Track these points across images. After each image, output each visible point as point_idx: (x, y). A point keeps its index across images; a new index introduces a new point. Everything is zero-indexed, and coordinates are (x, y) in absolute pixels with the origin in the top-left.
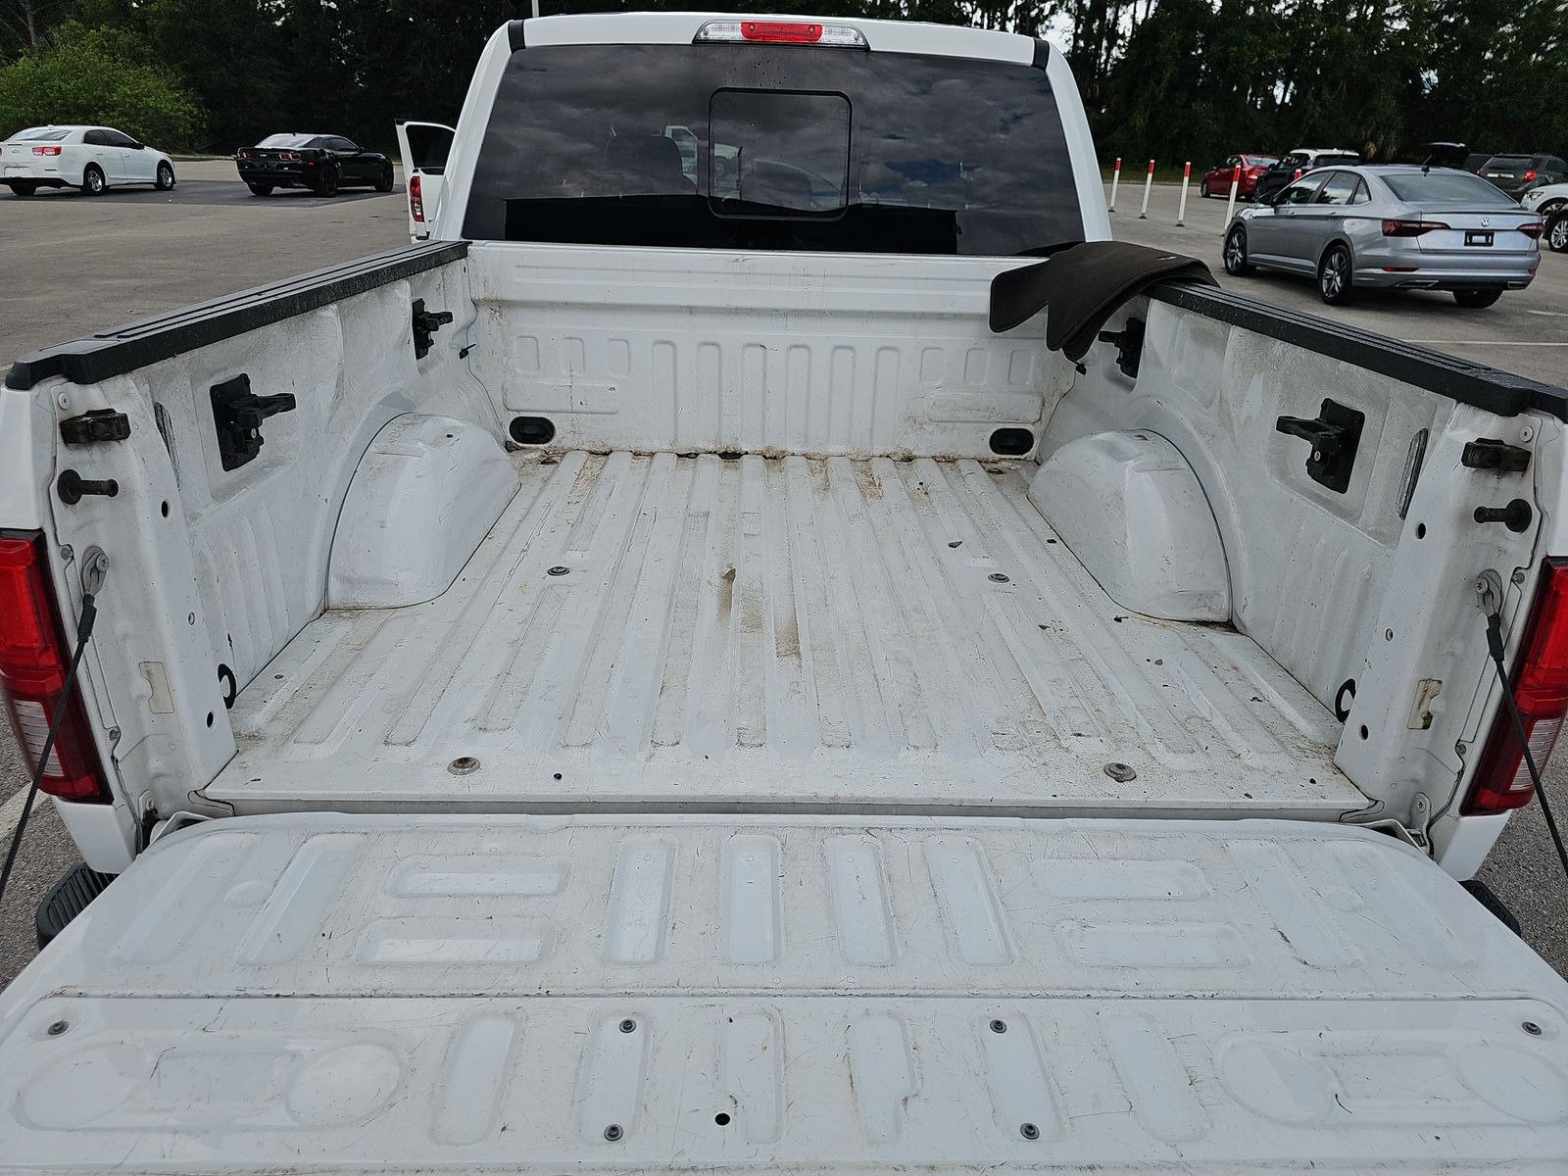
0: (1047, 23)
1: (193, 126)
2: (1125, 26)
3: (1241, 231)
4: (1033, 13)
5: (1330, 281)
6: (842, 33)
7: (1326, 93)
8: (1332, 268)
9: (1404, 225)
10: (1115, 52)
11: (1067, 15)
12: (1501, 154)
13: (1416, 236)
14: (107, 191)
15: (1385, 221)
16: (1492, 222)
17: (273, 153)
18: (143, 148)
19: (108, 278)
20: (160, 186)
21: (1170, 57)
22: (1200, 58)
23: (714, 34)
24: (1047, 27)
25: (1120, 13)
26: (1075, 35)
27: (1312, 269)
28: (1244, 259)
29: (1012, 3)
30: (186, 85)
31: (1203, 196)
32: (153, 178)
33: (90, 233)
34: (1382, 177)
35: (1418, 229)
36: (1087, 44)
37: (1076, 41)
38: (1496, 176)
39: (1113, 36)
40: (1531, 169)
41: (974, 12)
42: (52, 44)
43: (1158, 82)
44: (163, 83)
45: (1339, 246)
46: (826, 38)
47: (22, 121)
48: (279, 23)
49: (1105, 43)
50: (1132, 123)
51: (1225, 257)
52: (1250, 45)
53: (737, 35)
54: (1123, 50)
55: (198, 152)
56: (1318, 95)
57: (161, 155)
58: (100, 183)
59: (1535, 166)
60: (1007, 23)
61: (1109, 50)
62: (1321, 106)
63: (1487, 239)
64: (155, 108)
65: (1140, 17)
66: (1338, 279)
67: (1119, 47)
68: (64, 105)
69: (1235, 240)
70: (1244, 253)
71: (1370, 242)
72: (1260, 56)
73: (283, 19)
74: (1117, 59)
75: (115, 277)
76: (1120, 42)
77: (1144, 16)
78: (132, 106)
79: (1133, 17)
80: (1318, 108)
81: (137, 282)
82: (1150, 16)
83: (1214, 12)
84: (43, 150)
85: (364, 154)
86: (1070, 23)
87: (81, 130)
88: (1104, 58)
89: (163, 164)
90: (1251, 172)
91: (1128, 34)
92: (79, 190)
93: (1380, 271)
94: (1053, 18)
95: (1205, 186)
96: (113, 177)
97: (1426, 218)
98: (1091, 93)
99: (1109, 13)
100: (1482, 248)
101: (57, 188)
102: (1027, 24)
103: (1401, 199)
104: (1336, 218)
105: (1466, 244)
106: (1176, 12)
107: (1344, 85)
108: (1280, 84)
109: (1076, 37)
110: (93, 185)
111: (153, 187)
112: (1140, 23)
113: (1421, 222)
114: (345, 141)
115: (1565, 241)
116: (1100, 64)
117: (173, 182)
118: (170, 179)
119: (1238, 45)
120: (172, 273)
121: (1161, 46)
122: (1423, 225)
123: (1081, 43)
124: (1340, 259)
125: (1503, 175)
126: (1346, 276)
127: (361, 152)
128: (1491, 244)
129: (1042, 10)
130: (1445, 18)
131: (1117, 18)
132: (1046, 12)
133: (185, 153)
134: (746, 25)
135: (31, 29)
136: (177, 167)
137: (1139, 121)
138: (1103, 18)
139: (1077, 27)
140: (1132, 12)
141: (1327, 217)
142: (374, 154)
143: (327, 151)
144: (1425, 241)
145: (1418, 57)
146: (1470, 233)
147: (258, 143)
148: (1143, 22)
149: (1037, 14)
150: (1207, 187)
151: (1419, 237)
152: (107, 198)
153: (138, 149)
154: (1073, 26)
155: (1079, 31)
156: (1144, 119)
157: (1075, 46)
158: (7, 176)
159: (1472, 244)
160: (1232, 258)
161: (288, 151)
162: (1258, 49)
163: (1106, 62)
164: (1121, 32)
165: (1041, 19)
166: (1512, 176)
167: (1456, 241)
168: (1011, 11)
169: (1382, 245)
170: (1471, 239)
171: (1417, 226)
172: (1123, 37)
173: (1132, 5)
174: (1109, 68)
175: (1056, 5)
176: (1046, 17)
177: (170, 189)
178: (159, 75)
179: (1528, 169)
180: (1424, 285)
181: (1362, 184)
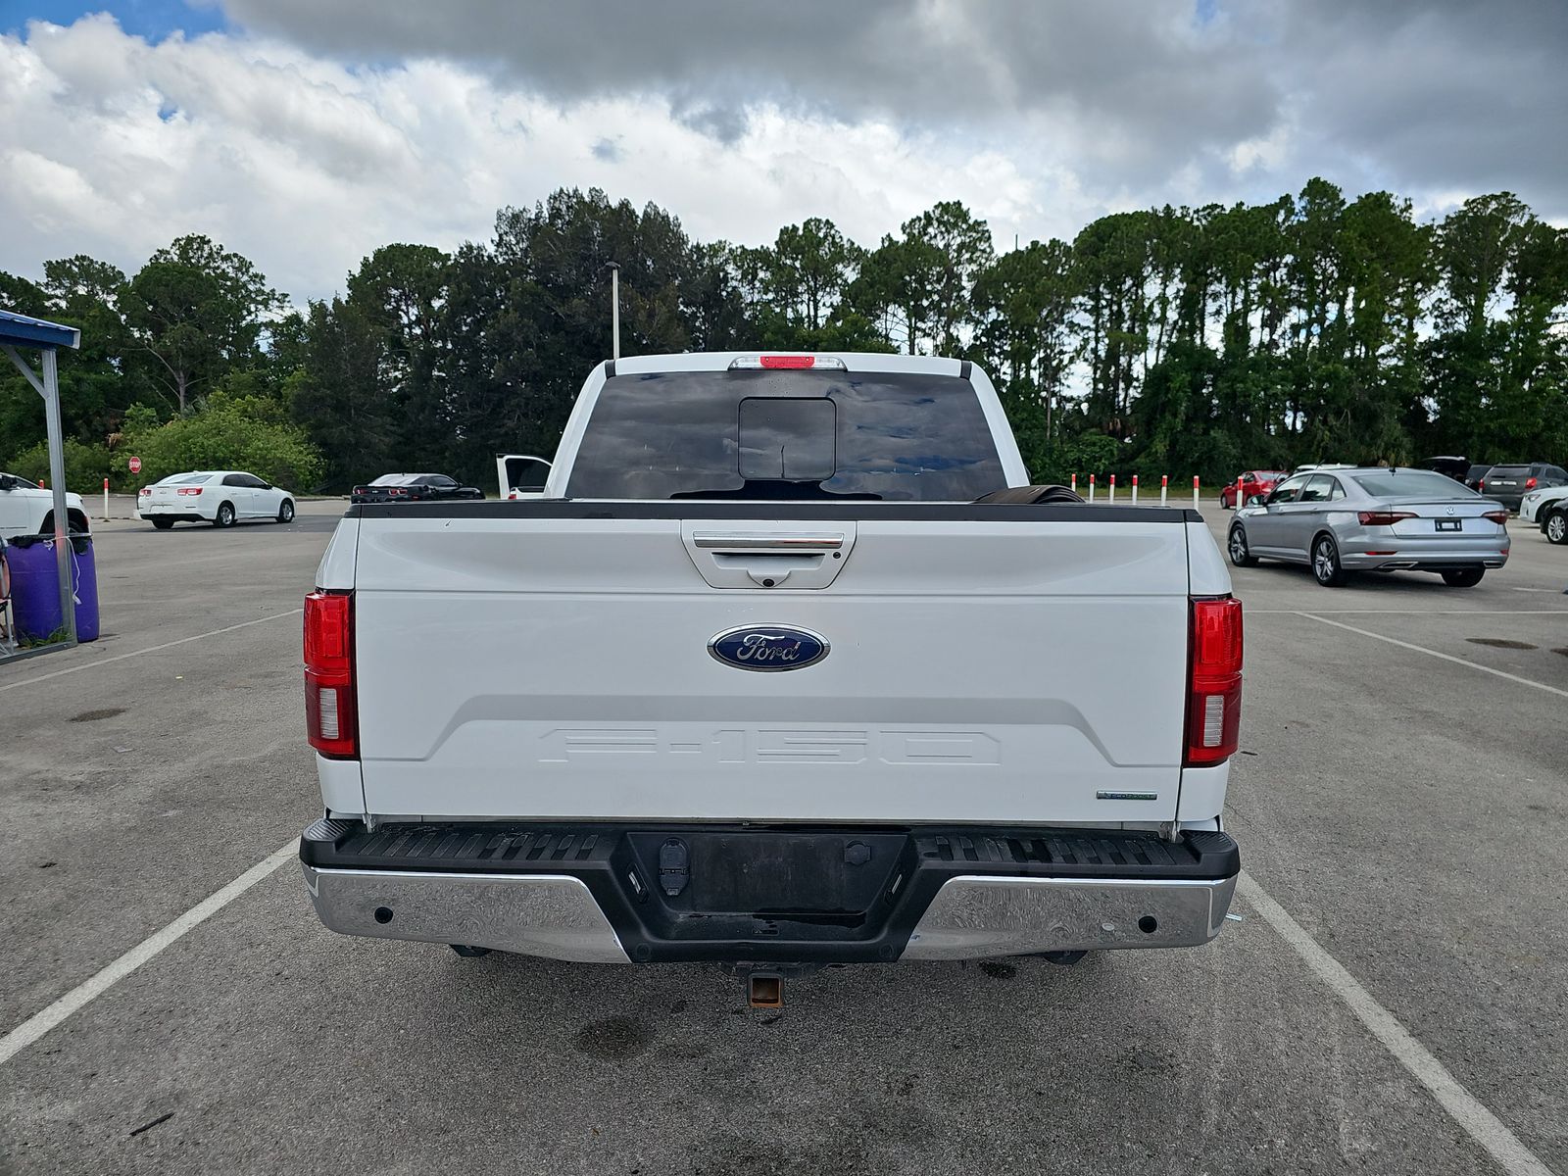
0: (1067, 370)
1: (311, 473)
2: (1138, 370)
3: (1239, 528)
4: (1054, 363)
5: (1322, 565)
6: (829, 361)
7: (1331, 419)
8: (1322, 555)
9: (1377, 516)
10: (1132, 392)
11: (1086, 364)
12: (1500, 465)
13: (1390, 524)
14: (234, 524)
15: (1360, 513)
16: (1457, 511)
17: (384, 490)
18: (270, 488)
19: (241, 585)
20: (281, 519)
21: (1182, 394)
22: (1211, 395)
23: (742, 365)
24: (1068, 374)
25: (1133, 361)
26: (1094, 379)
27: (1306, 557)
28: (1247, 552)
29: (1034, 356)
30: (310, 439)
31: (1224, 508)
32: (277, 513)
33: (221, 554)
34: (1354, 478)
35: (1391, 519)
36: (1106, 386)
37: (1095, 385)
38: (1499, 483)
39: (1129, 380)
40: (1532, 477)
41: (1001, 364)
42: (197, 410)
43: (1175, 415)
44: (289, 439)
45: (1323, 536)
46: (817, 365)
47: (164, 471)
48: (394, 390)
49: (1122, 385)
50: (1154, 450)
51: (1230, 551)
52: (1253, 381)
53: (758, 365)
54: (1139, 390)
55: (312, 494)
56: (1325, 422)
57: (286, 494)
58: (230, 517)
59: (1535, 473)
60: (1032, 371)
61: (1126, 390)
62: (1329, 431)
63: (1456, 526)
64: (281, 459)
65: (1151, 364)
66: (1329, 564)
67: (1135, 387)
68: (204, 458)
69: (1236, 536)
70: (1246, 547)
71: (1350, 531)
72: (1265, 390)
73: (399, 386)
74: (1134, 397)
75: (246, 585)
76: (1135, 384)
77: (1154, 362)
78: (263, 457)
79: (1146, 364)
80: (1327, 432)
81: (265, 588)
82: (1160, 362)
83: (1219, 357)
84: (187, 491)
85: (461, 489)
86: (1089, 370)
87: (221, 475)
88: (1121, 397)
89: (287, 501)
90: (1264, 486)
91: (1142, 377)
92: (211, 523)
93: (1364, 555)
94: (1072, 366)
95: (1224, 499)
96: (242, 513)
97: (1396, 509)
98: (1113, 425)
99: (1123, 360)
100: (1452, 533)
101: (193, 521)
102: (1050, 372)
103: (1373, 495)
104: (1319, 512)
105: (1437, 530)
106: (1184, 358)
107: (1347, 411)
108: (1290, 414)
109: (1095, 381)
110: (225, 519)
111: (274, 520)
112: (1151, 368)
113: (1392, 513)
114: (446, 479)
115: (1562, 534)
116: (1119, 402)
117: (293, 516)
118: (290, 514)
119: (1242, 382)
120: (294, 581)
121: (1172, 385)
122: (1394, 515)
123: (1101, 386)
124: (1328, 547)
125: (1505, 483)
126: (1335, 559)
127: (459, 487)
128: (1461, 530)
129: (1061, 361)
130: (1434, 354)
131: (1130, 365)
132: (1065, 363)
133: (301, 495)
134: (763, 360)
135: (182, 399)
136: (297, 505)
137: (1160, 447)
138: (1118, 365)
139: (1095, 373)
140: (1143, 361)
141: (1312, 513)
142: (470, 489)
143: (430, 487)
144: (1398, 528)
145: (1414, 387)
146: (1439, 521)
147: (371, 482)
148: (1154, 367)
149: (1057, 364)
150: (1226, 500)
151: (1393, 525)
152: (234, 529)
153: (267, 489)
154: (1092, 372)
155: (1097, 376)
156: (1165, 446)
157: (1095, 388)
158: (152, 512)
159: (1442, 530)
160: (1236, 551)
161: (397, 488)
162: (1262, 385)
163: (1125, 400)
164: (1135, 376)
165: (1060, 368)
166: (1515, 483)
167: (1429, 528)
168: (1034, 362)
169: (1363, 533)
170: (1441, 526)
171: (1389, 516)
172: (1137, 379)
173: (1143, 354)
174: (1128, 405)
175: (1073, 356)
176: (1066, 366)
177: (289, 521)
178: (287, 432)
179: (1528, 477)
180: (1405, 566)
181: (1337, 484)
